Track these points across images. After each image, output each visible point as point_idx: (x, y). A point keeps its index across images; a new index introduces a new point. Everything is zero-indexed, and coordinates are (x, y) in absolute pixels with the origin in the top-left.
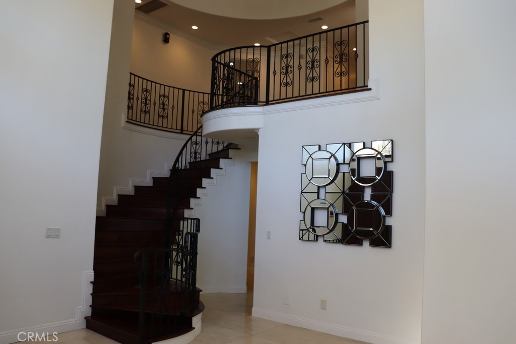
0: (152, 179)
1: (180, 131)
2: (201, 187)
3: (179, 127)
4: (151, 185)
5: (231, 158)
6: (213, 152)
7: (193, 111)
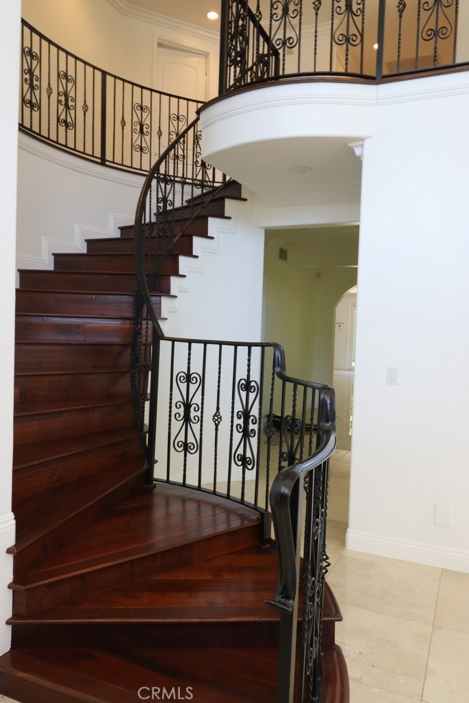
0: (53, 257)
1: (99, 161)
2: (176, 273)
3: (98, 153)
4: (51, 267)
5: (230, 218)
6: (194, 195)
7: (123, 123)
